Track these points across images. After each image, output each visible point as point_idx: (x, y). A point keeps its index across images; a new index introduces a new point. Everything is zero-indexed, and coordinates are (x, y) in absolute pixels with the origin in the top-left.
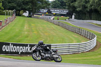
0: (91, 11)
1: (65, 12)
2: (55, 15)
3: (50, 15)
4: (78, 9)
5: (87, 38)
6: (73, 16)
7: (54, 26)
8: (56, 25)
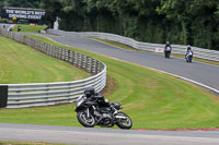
0: (95, 13)
1: (38, 14)
2: (17, 21)
3: (6, 22)
4: (65, 9)
5: (85, 70)
6: (56, 24)
7: (14, 46)
8: (19, 42)
